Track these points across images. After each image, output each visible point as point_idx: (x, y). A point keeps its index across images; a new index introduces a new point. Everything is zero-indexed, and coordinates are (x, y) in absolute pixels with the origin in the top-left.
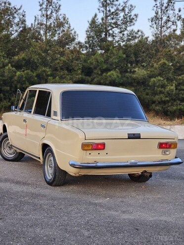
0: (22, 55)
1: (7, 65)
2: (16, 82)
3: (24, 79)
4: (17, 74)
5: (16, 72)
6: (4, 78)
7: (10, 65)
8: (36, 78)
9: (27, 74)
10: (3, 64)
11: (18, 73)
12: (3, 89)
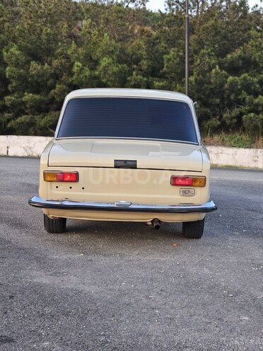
0: (238, 52)
1: (214, 67)
2: (228, 91)
3: (239, 87)
4: (228, 80)
5: (227, 77)
6: (211, 86)
7: (217, 67)
8: (258, 86)
9: (245, 79)
10: (209, 66)
11: (231, 78)
12: (210, 101)
